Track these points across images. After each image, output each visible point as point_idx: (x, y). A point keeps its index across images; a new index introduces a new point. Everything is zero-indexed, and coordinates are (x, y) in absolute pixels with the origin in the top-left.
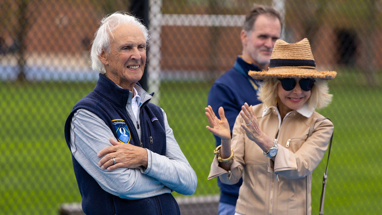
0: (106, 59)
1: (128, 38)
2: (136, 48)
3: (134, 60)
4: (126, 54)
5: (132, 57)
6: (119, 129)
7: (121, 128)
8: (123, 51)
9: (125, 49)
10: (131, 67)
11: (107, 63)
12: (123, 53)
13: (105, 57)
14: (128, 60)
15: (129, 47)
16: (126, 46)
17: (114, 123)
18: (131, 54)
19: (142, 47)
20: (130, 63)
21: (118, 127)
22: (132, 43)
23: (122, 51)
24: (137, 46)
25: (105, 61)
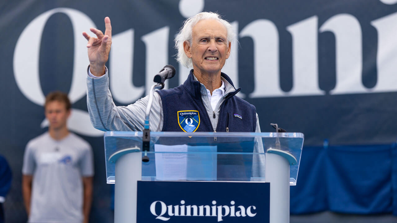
0: (190, 53)
1: (206, 31)
2: (213, 41)
3: (210, 51)
4: (204, 46)
5: (209, 49)
6: (185, 120)
7: (187, 119)
8: (202, 43)
9: (204, 41)
10: (208, 58)
11: (191, 56)
12: (201, 45)
13: (189, 52)
14: (206, 51)
15: (207, 40)
16: (204, 39)
17: (181, 114)
18: (208, 46)
19: (220, 41)
20: (207, 55)
21: (185, 118)
22: (209, 35)
23: (200, 43)
24: (214, 38)
25: (189, 55)
